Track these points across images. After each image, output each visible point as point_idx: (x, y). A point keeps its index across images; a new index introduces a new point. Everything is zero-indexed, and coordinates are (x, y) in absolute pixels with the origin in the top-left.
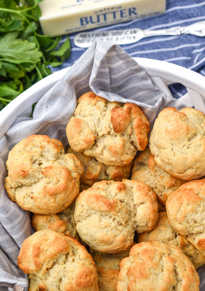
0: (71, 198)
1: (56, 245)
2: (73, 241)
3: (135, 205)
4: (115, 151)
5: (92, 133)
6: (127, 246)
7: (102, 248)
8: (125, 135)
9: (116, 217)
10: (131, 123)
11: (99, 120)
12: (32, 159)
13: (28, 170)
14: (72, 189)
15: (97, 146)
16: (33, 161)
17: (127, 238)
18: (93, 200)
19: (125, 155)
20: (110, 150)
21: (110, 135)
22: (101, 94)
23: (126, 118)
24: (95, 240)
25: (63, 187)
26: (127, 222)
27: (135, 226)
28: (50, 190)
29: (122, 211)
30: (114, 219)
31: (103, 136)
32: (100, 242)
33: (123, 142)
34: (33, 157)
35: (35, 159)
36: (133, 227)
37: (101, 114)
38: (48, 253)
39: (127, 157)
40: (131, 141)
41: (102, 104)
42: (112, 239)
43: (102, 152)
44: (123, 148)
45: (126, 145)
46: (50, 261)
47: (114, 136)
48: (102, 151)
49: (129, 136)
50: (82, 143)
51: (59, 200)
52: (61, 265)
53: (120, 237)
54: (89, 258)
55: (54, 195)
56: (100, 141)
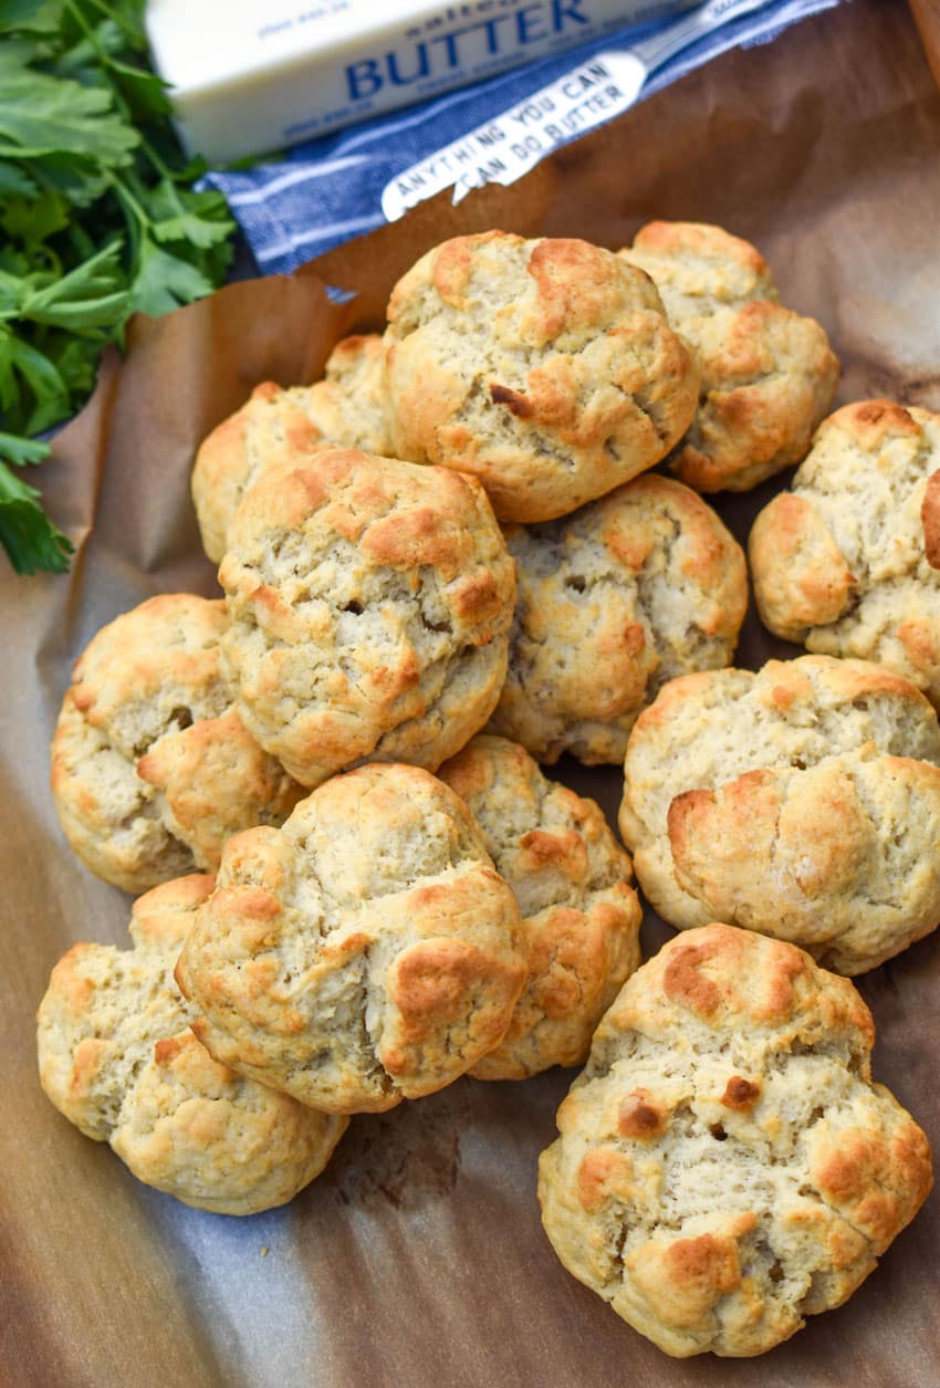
4: (925, 644)
5: (842, 560)
11: (881, 512)
15: (859, 620)
20: (903, 639)
21: (915, 578)
31: (888, 579)
37: (893, 488)
41: (902, 450)
43: (876, 645)
48: (877, 641)
50: (798, 595)
56: (874, 602)
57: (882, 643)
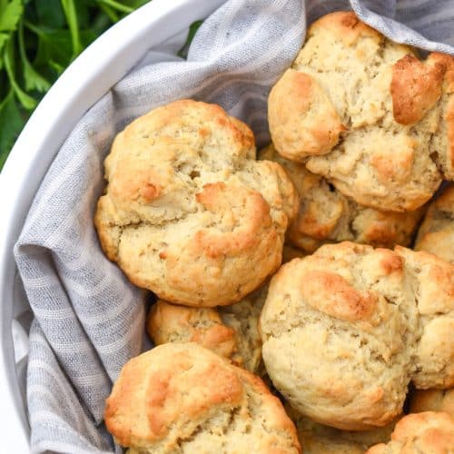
0: (261, 272)
1: (210, 383)
2: (252, 381)
3: (420, 315)
4: (389, 169)
5: (336, 116)
6: (386, 416)
7: (323, 411)
8: (419, 133)
9: (370, 338)
10: (439, 105)
11: (358, 85)
12: (176, 160)
13: (163, 184)
14: (267, 250)
15: (343, 151)
16: (177, 164)
17: (390, 397)
18: (317, 285)
19: (412, 184)
20: (375, 165)
21: (381, 127)
22: (373, 20)
23: (430, 90)
24: (307, 389)
25: (246, 239)
26: (394, 355)
27: (414, 368)
28: (211, 244)
29: (387, 326)
30: (364, 343)
31: (363, 127)
32: (320, 394)
33: (411, 150)
34: (178, 155)
35: (182, 159)
36: (408, 371)
37: (366, 70)
38: (188, 400)
39: (416, 191)
40: (432, 151)
41: (371, 45)
42: (351, 392)
43: (355, 168)
44: (410, 166)
45: (418, 160)
46: (189, 421)
47: (391, 133)
48: (355, 165)
49: (429, 138)
50: (307, 137)
51: (231, 272)
52: (215, 437)
53: (372, 391)
54: (287, 431)
55: (219, 256)
56: (354, 141)
57: (357, 167)
